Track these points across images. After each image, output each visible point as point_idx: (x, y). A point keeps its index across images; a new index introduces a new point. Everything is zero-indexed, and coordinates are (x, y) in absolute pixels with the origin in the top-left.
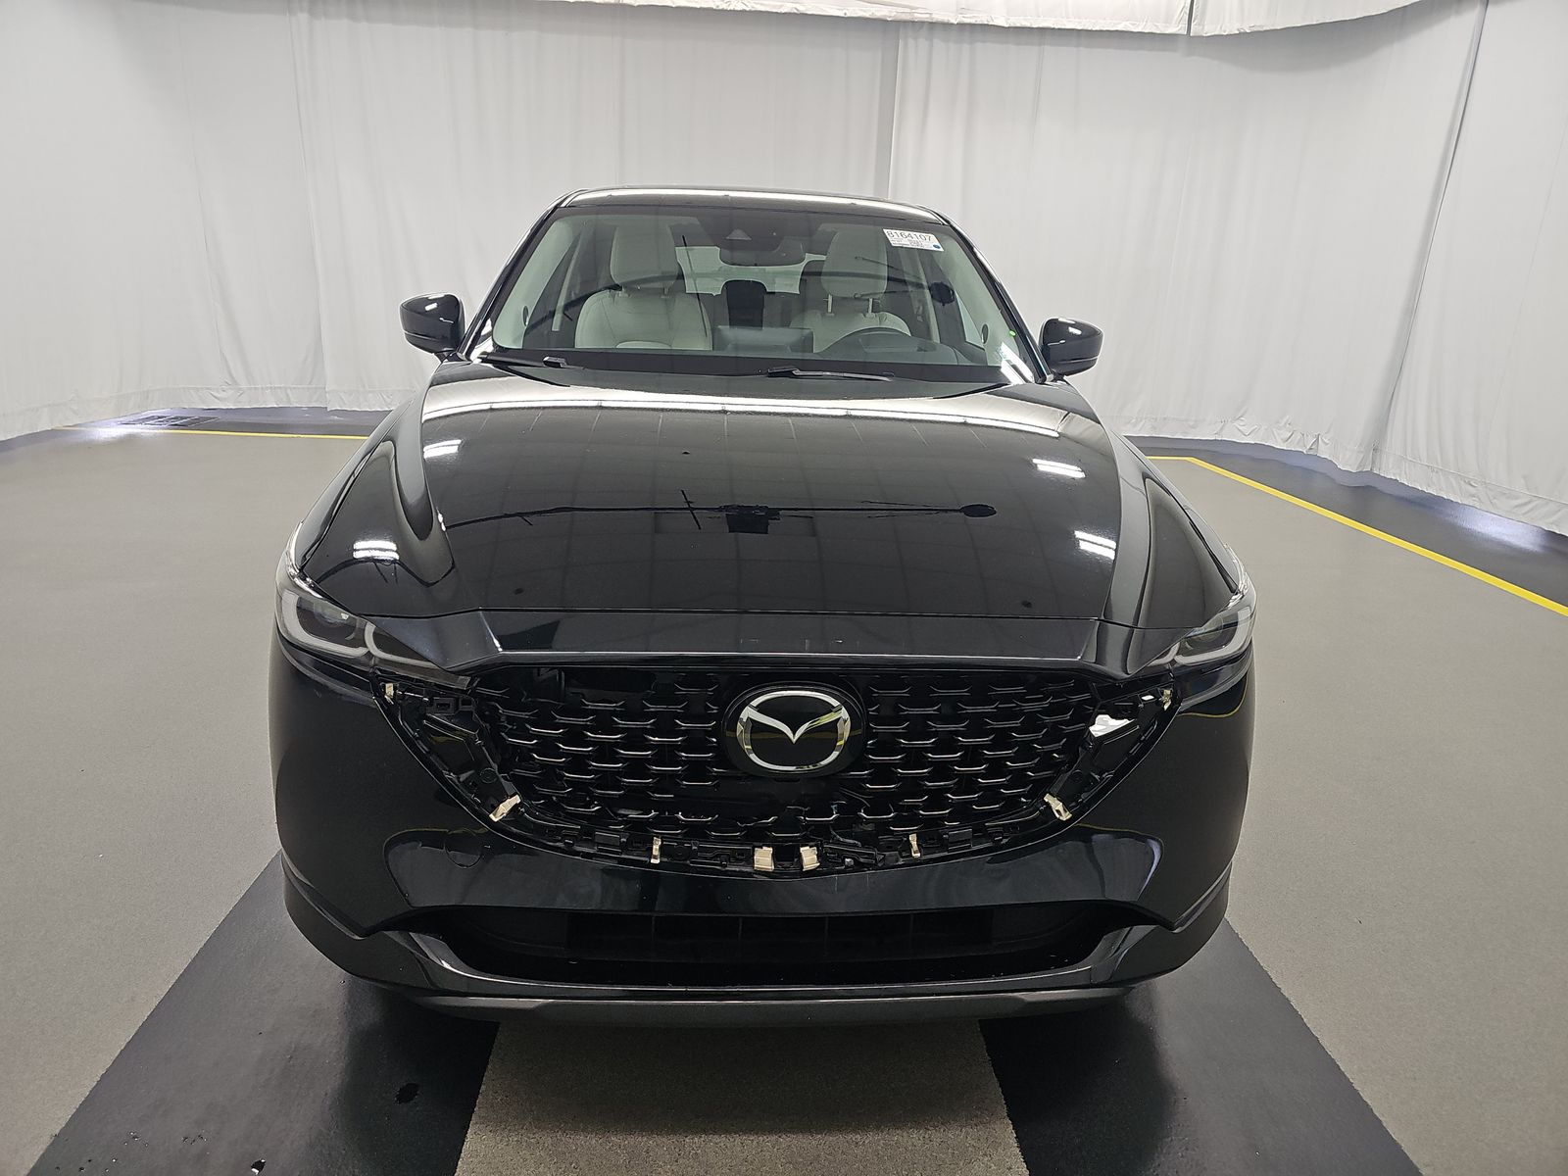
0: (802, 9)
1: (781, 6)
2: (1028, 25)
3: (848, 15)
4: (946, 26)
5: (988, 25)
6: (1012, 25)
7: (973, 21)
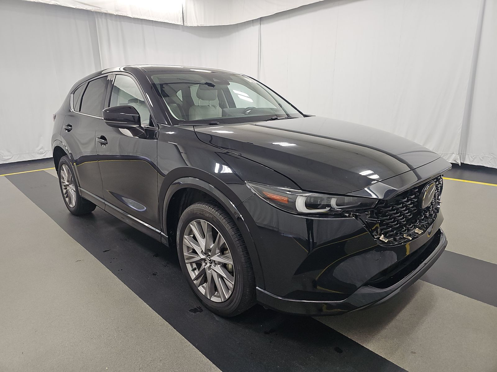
0: (59, 4)
1: (50, 2)
2: (139, 18)
3: (77, 8)
4: (111, 15)
5: (126, 16)
6: (134, 17)
7: (121, 15)
